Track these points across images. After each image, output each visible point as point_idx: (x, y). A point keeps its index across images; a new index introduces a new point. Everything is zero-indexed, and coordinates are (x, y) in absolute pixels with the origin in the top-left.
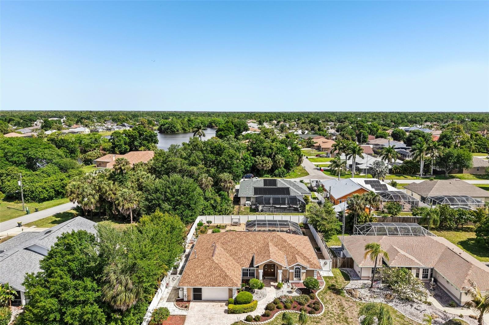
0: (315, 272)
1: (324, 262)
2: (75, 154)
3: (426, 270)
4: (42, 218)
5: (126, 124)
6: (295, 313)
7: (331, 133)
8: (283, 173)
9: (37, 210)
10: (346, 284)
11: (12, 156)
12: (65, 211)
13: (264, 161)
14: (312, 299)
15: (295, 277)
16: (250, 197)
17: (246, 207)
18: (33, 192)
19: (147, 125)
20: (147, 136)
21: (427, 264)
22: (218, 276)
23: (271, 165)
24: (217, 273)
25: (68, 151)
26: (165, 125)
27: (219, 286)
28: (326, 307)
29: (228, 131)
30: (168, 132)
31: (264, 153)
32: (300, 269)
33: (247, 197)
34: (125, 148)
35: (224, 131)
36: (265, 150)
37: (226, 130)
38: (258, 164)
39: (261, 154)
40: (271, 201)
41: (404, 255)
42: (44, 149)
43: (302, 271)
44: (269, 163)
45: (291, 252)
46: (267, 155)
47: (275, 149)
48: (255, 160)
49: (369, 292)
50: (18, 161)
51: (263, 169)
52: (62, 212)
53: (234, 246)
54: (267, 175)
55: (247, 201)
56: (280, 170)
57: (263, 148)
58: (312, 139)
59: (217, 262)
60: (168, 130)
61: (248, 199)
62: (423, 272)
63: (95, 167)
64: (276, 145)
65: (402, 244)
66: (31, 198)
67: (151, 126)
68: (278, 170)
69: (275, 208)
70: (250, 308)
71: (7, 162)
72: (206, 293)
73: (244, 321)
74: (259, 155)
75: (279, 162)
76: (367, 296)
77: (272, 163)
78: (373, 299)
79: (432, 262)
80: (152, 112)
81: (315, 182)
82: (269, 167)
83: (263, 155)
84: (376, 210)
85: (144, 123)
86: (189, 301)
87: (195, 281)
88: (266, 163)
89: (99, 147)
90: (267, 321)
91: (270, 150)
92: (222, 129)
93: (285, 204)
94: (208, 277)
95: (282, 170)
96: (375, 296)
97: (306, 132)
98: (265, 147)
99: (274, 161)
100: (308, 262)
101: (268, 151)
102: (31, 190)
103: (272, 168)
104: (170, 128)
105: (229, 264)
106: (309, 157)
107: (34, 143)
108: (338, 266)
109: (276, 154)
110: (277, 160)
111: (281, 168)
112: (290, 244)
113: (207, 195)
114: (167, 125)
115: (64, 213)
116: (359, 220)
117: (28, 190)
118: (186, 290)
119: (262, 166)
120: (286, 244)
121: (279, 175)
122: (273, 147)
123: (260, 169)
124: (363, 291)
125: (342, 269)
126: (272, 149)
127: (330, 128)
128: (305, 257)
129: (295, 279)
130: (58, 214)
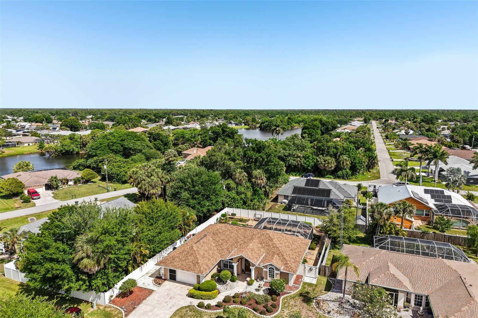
0: (289, 275)
1: (310, 267)
2: (167, 146)
3: (419, 296)
4: (115, 196)
5: (233, 122)
6: (248, 310)
7: (443, 134)
8: (346, 175)
9: (115, 190)
10: (322, 294)
11: (113, 145)
12: (134, 192)
13: (326, 161)
14: (272, 300)
15: (270, 277)
16: (288, 196)
17: (282, 204)
18: (118, 175)
19: (251, 123)
20: (229, 133)
21: (422, 290)
22: (191, 262)
23: (333, 166)
24: (191, 258)
25: (162, 143)
26: (265, 122)
27: (188, 270)
28: (282, 312)
29: (314, 129)
30: (267, 129)
31: (328, 152)
32: (274, 269)
33: (285, 196)
34: (209, 142)
35: (309, 129)
36: (329, 149)
37: (311, 128)
38: (320, 164)
39: (324, 154)
40: (309, 203)
41: (393, 275)
42: (137, 140)
43: (276, 272)
44: (331, 163)
45: (272, 252)
46: (331, 155)
47: (341, 149)
48: (317, 159)
49: (338, 306)
50: (116, 149)
51: (325, 170)
52: (131, 193)
53: (223, 237)
54: (330, 176)
55: (284, 199)
56: (344, 171)
57: (328, 147)
58: (408, 140)
59: (195, 249)
60: (267, 127)
61: (286, 197)
62: (416, 298)
63: (182, 158)
64: (342, 145)
65: (401, 263)
66: (117, 180)
67: (254, 124)
68: (342, 171)
69: (312, 209)
70: (207, 296)
71: (109, 150)
72: (180, 275)
73: (196, 306)
74: (323, 154)
75: (343, 163)
76: (333, 310)
77: (335, 164)
78: (339, 314)
79: (430, 289)
80: (263, 111)
81: (373, 187)
82: (331, 167)
83: (327, 155)
84: (427, 224)
85: (249, 121)
86: (165, 280)
87: (171, 263)
88: (328, 163)
89: (197, 141)
90: (215, 311)
91: (335, 150)
92: (308, 127)
93: (324, 207)
94: (182, 261)
95: (347, 172)
96: (342, 312)
97: (411, 132)
98: (329, 147)
99: (338, 161)
100: (285, 264)
101: (332, 151)
102: (117, 173)
103: (335, 168)
104: (269, 126)
105: (208, 253)
106: (394, 160)
107: (130, 136)
108: (327, 275)
109: (342, 154)
110: (341, 161)
111: (345, 169)
112: (275, 243)
113: (240, 189)
114: (266, 123)
115: (133, 194)
116: (382, 231)
117: (115, 173)
118: (163, 269)
119: (324, 166)
120: (270, 243)
121: (343, 177)
122: (338, 147)
123: (322, 169)
124: (331, 304)
125: (331, 278)
126: (337, 149)
127: (447, 129)
128: (285, 258)
129: (268, 278)
130: (128, 194)
